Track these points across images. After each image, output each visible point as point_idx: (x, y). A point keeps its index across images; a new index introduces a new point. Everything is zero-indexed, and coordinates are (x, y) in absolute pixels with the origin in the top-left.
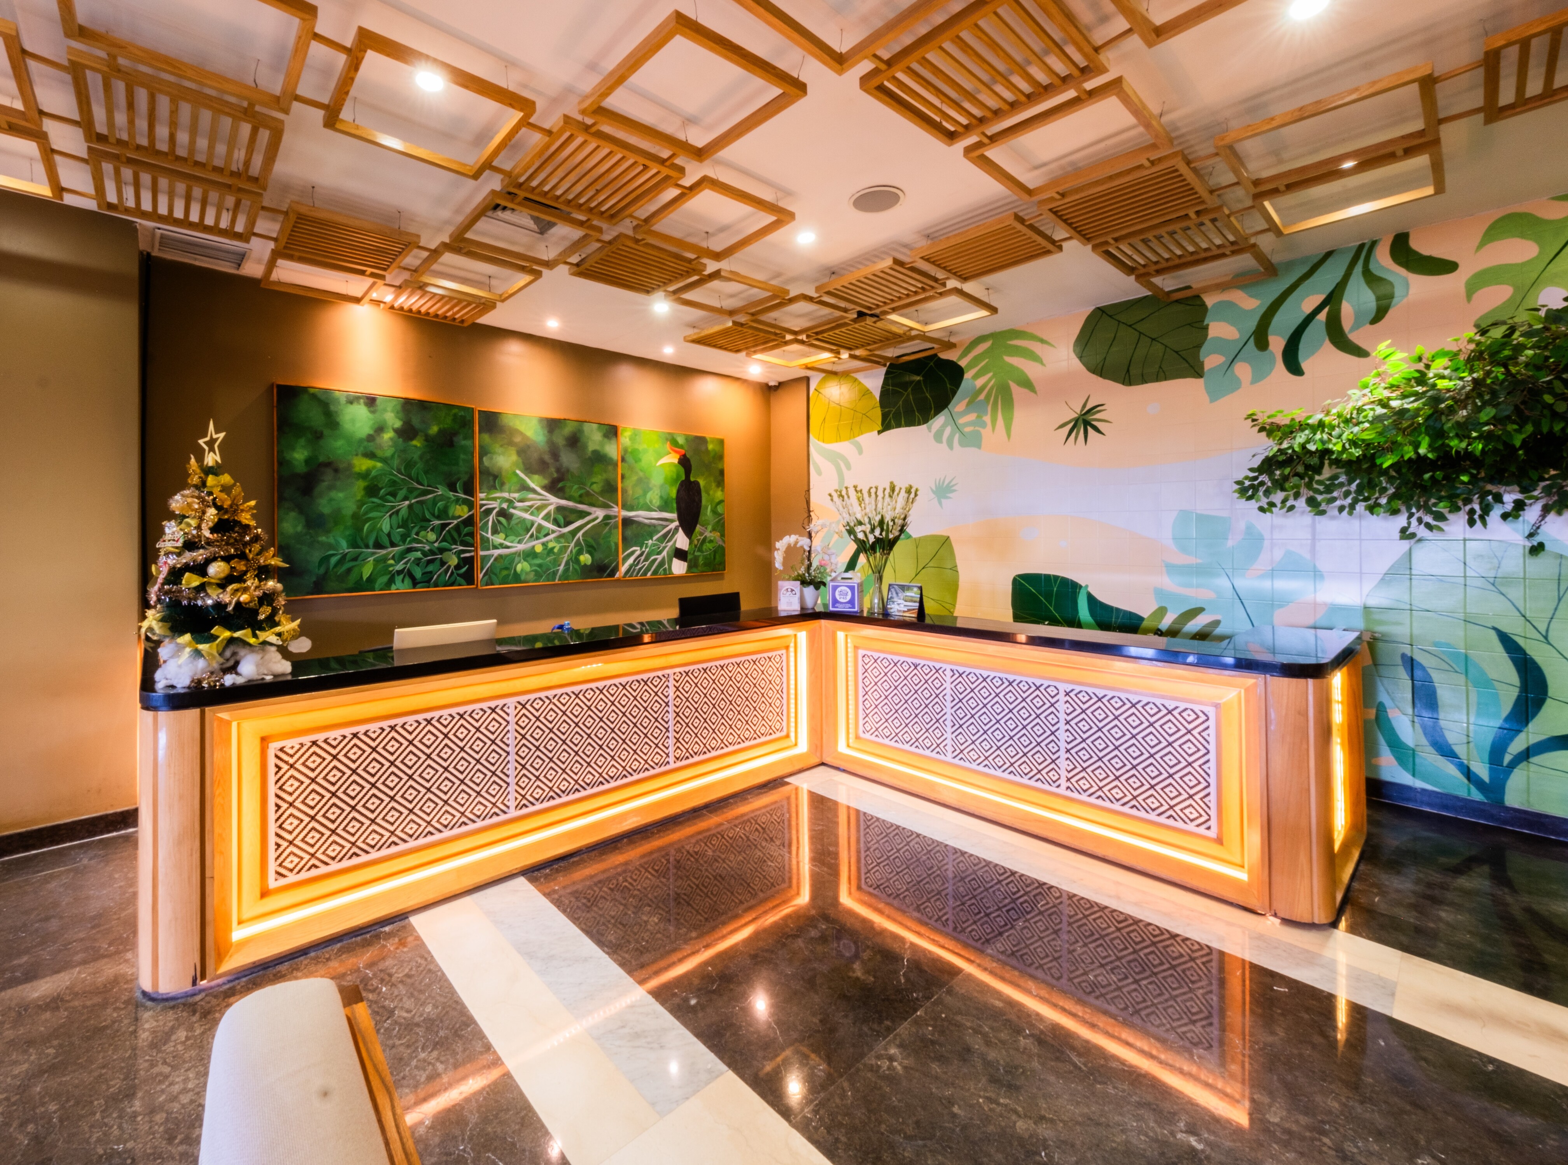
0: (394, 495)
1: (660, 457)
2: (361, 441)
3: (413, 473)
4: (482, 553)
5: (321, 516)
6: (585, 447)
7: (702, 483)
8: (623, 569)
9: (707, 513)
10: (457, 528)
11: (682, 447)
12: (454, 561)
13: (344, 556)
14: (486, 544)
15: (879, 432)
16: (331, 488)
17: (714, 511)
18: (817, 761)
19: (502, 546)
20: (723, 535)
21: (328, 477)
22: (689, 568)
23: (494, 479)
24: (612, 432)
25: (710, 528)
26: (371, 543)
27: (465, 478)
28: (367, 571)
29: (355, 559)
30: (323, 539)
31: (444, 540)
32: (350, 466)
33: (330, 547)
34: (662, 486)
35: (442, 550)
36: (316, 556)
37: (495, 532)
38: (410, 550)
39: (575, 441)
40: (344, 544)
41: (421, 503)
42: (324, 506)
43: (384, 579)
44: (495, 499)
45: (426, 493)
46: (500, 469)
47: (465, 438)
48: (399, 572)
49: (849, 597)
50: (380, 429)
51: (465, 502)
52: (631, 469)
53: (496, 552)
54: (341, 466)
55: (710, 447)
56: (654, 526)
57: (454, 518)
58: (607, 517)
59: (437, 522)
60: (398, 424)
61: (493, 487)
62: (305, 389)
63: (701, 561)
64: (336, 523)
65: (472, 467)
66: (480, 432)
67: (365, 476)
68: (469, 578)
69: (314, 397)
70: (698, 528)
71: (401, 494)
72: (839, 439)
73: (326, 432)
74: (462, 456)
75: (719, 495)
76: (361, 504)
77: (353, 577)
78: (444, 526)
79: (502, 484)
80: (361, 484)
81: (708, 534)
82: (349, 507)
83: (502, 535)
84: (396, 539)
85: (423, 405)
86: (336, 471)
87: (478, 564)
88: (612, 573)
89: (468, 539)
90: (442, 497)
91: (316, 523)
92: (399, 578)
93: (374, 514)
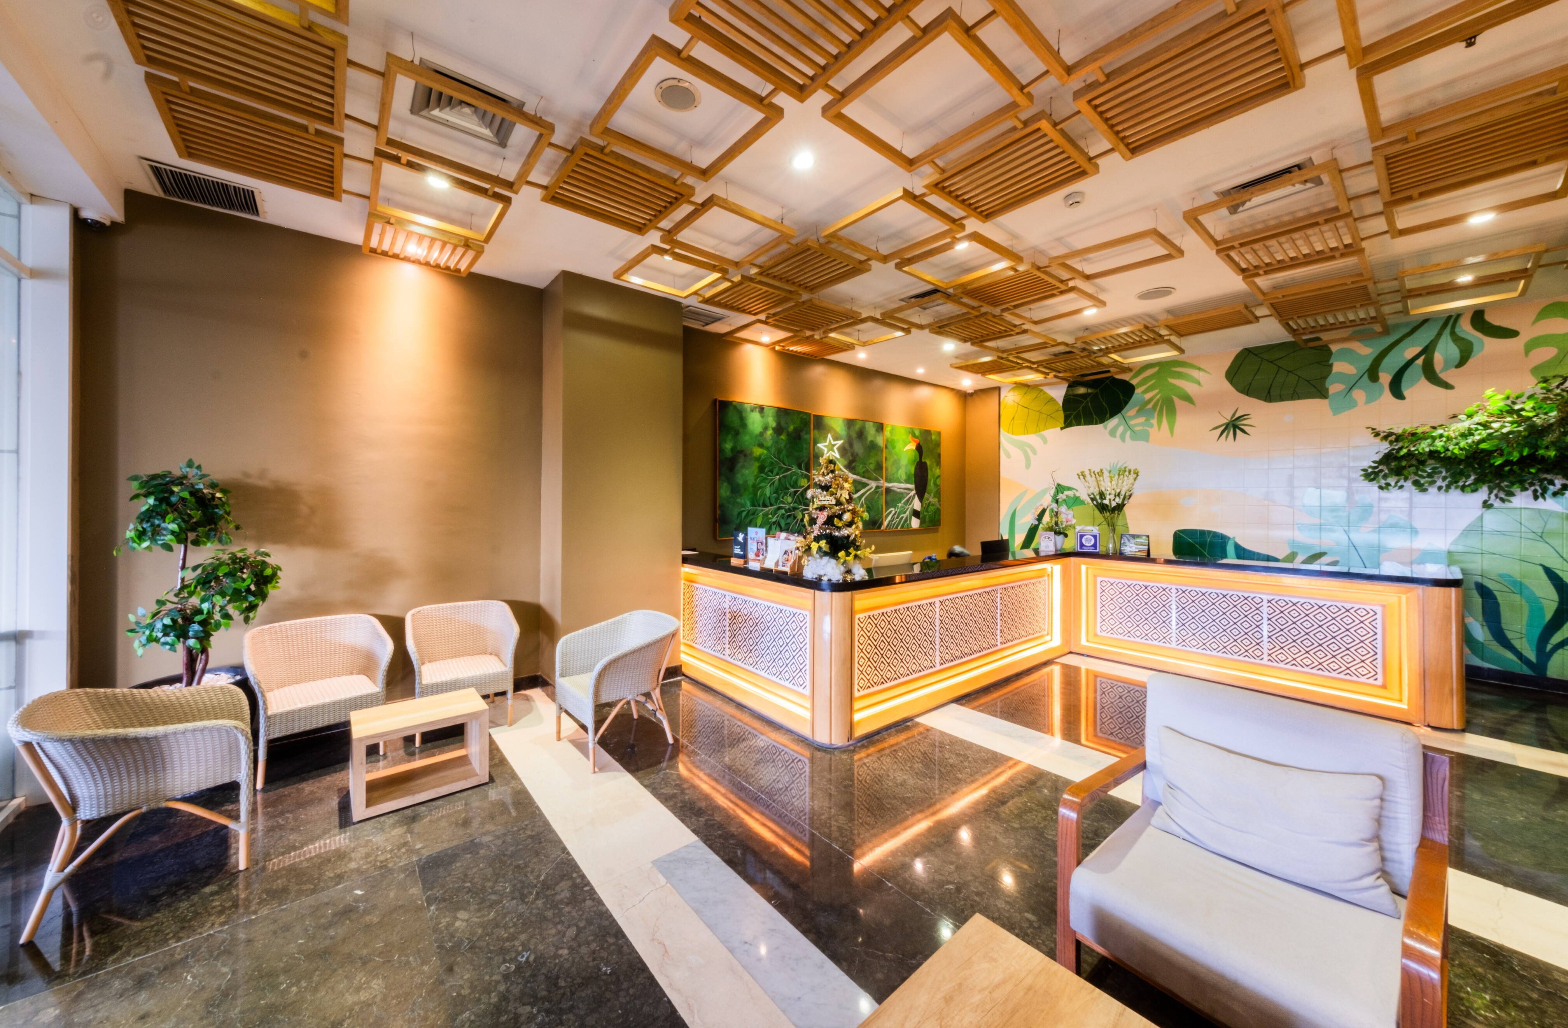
0: (771, 471)
1: (906, 445)
2: (757, 436)
3: (781, 457)
5: (738, 485)
6: (866, 438)
7: (928, 463)
8: (886, 523)
9: (931, 485)
10: (802, 494)
11: (917, 437)
12: (800, 516)
13: (748, 512)
15: (1062, 429)
16: (743, 467)
17: (935, 484)
18: (1067, 650)
20: (939, 501)
21: (742, 459)
22: (921, 523)
24: (880, 427)
25: (932, 495)
26: (761, 503)
27: (806, 460)
28: (758, 522)
29: (753, 514)
30: (739, 500)
31: (795, 502)
32: (752, 453)
33: (742, 505)
34: (906, 466)
35: (795, 509)
36: (736, 511)
38: (779, 508)
39: (861, 434)
40: (748, 504)
41: (785, 477)
42: (739, 479)
43: (766, 528)
45: (788, 470)
47: (806, 434)
48: (774, 523)
49: (1092, 542)
50: (766, 428)
51: (806, 476)
52: (890, 453)
54: (748, 452)
55: (933, 437)
56: (902, 493)
57: (801, 487)
58: (878, 487)
59: (792, 490)
60: (774, 425)
62: (731, 403)
63: (927, 520)
64: (745, 490)
65: (810, 453)
66: (813, 429)
67: (758, 459)
69: (735, 407)
70: (926, 495)
71: (775, 471)
72: (1026, 432)
73: (741, 430)
74: (805, 446)
75: (937, 472)
76: (757, 477)
78: (796, 492)
80: (757, 464)
81: (931, 500)
82: (751, 481)
84: (773, 501)
85: (786, 412)
86: (745, 455)
88: (879, 527)
90: (795, 473)
91: (736, 490)
92: (774, 527)
93: (762, 485)
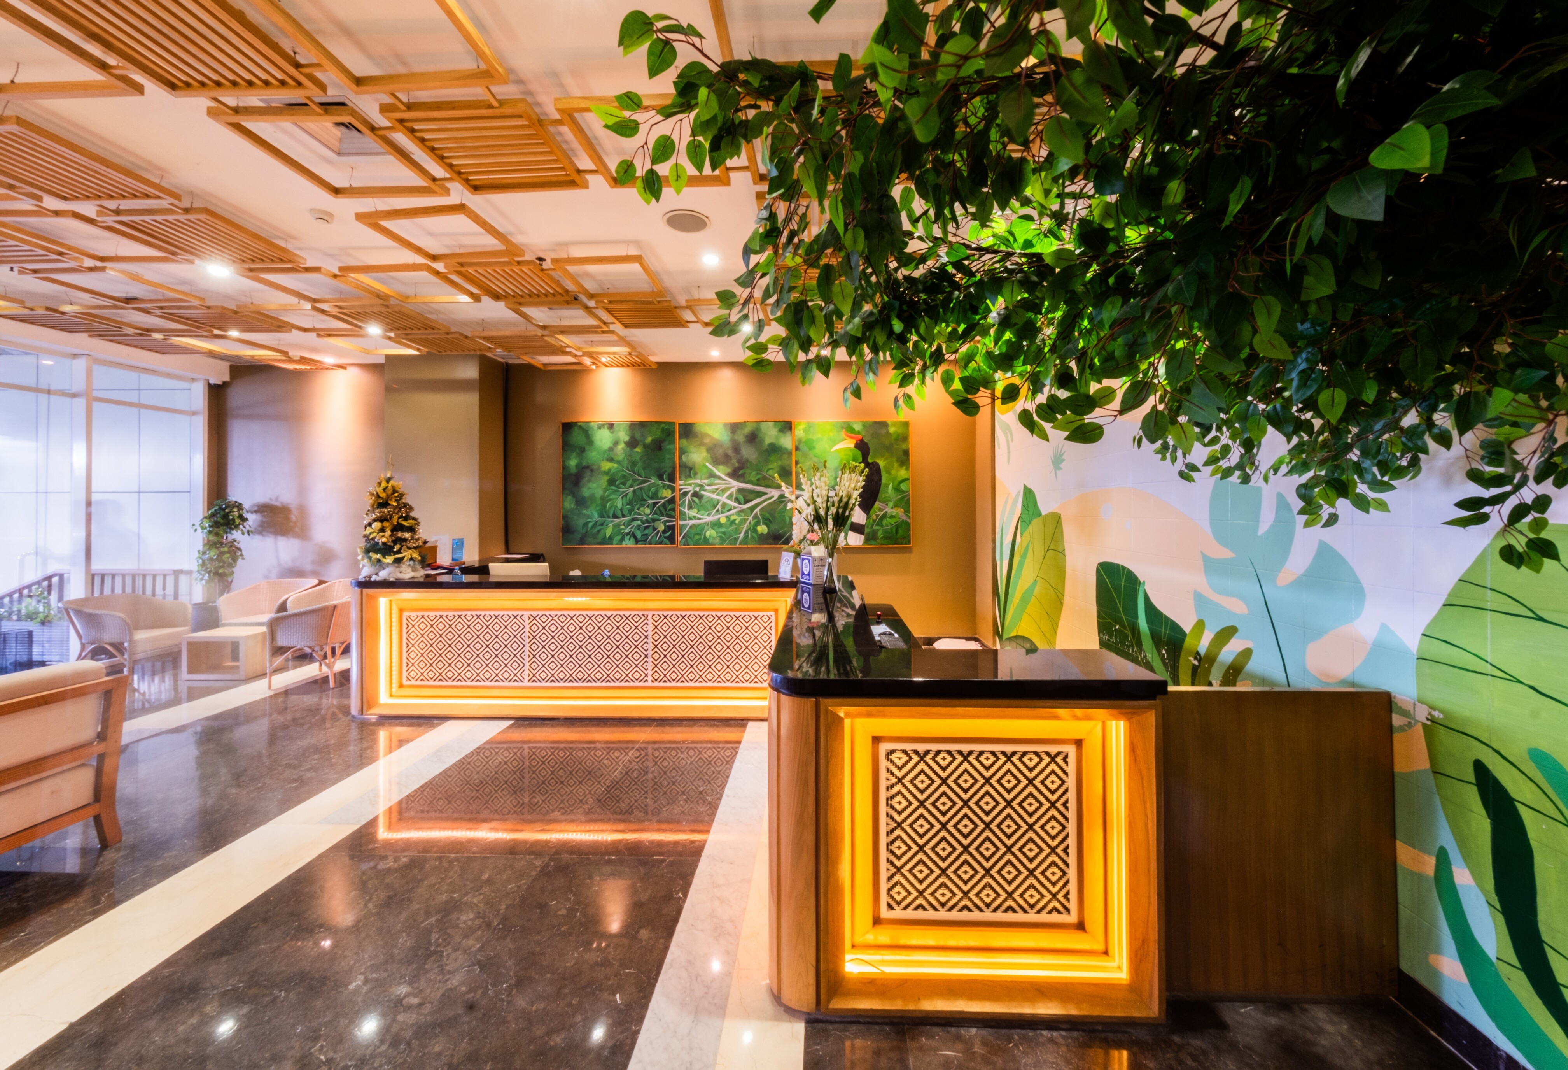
0: (624, 484)
2: (605, 451)
3: (636, 469)
4: (681, 523)
5: (584, 498)
6: (764, 440)
9: (888, 491)
10: (664, 505)
11: (858, 433)
12: (662, 528)
13: (596, 522)
14: (683, 516)
16: (589, 481)
17: (897, 487)
19: (695, 518)
20: (907, 511)
21: (588, 474)
23: (689, 470)
24: (787, 427)
25: (892, 503)
26: (611, 515)
27: (669, 471)
28: (609, 532)
29: (602, 525)
30: (585, 512)
31: (655, 513)
32: (599, 467)
33: (589, 517)
35: (654, 520)
36: (581, 522)
37: (690, 508)
38: (634, 520)
39: (755, 436)
40: (596, 515)
41: (641, 489)
42: (586, 492)
43: (618, 538)
44: (690, 485)
45: (644, 482)
46: (694, 463)
47: (669, 443)
48: (627, 534)
50: (616, 443)
51: (670, 487)
53: (691, 522)
54: (595, 467)
55: (893, 430)
57: (662, 498)
58: (784, 496)
59: (651, 501)
60: (627, 438)
61: (690, 476)
62: (575, 423)
63: (881, 535)
64: (592, 502)
65: (674, 463)
66: (680, 438)
67: (607, 473)
68: (672, 539)
69: (580, 427)
71: (629, 483)
73: (587, 448)
74: (667, 456)
75: (904, 474)
76: (605, 490)
77: (601, 536)
78: (655, 504)
79: (696, 474)
80: (606, 478)
81: (890, 509)
82: (599, 493)
83: (695, 510)
84: (626, 512)
85: (642, 425)
86: (592, 471)
87: (677, 531)
88: (789, 542)
89: (672, 513)
90: (654, 485)
91: (581, 502)
92: (627, 538)
93: (612, 497)
